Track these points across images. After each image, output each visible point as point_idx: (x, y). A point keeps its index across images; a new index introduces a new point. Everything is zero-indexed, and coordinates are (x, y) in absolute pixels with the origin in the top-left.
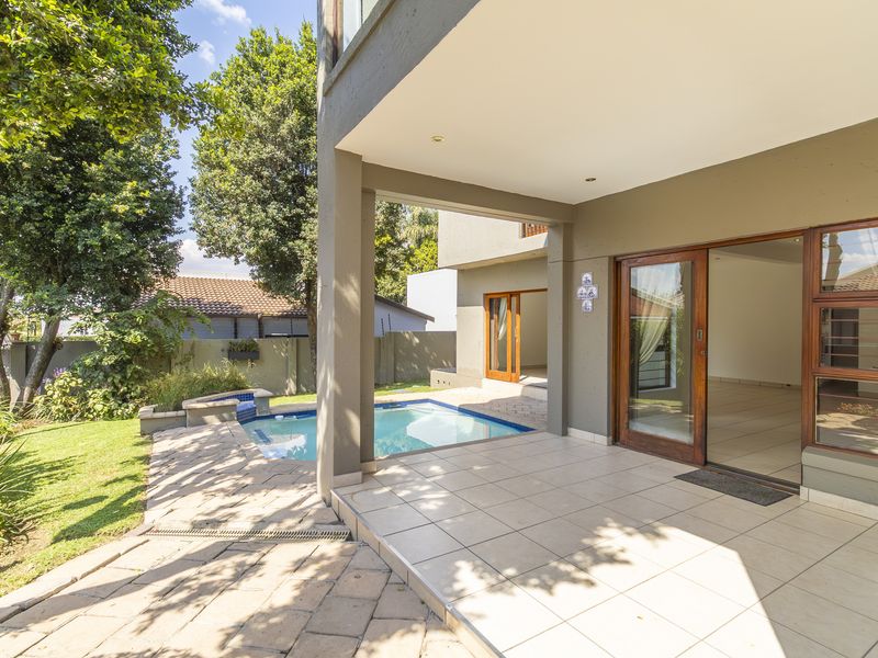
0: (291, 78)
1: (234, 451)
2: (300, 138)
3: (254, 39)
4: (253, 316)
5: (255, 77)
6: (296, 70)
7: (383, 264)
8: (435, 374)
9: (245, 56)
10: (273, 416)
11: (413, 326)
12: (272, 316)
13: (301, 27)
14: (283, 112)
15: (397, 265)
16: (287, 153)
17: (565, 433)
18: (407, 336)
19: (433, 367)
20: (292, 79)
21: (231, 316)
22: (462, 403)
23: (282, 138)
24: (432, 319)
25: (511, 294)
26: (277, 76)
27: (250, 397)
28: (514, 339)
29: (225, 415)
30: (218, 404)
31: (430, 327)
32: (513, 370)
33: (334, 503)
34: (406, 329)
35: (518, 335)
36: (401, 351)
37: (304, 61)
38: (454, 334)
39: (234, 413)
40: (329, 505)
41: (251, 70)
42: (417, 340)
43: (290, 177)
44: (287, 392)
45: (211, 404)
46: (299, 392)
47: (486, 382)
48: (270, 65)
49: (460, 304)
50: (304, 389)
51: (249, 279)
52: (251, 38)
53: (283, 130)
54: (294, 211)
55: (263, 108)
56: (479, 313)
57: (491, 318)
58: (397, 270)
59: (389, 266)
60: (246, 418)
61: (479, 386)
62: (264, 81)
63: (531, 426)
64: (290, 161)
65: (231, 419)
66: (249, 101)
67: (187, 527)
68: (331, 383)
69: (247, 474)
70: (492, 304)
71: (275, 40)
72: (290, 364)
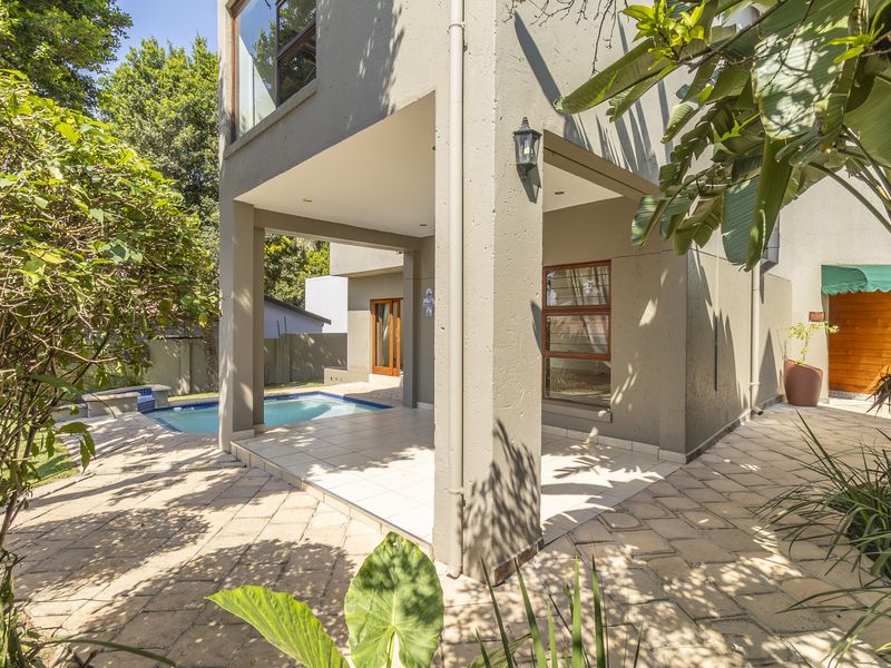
0: (185, 93)
1: (141, 431)
2: (195, 150)
3: (146, 50)
5: (147, 89)
6: (190, 86)
7: (279, 271)
8: (328, 372)
9: (137, 67)
10: (171, 408)
11: (309, 328)
13: (194, 41)
14: (178, 124)
15: (291, 272)
16: (181, 163)
17: (415, 406)
18: (303, 337)
19: (327, 366)
20: (186, 95)
22: (348, 393)
23: (176, 150)
24: (329, 322)
25: (393, 301)
26: (171, 90)
27: (148, 391)
28: (395, 339)
29: (126, 406)
30: (119, 396)
31: (326, 329)
32: (395, 366)
33: (233, 450)
34: (303, 331)
35: (398, 335)
36: (296, 351)
37: (198, 76)
38: (344, 336)
39: (135, 404)
40: (230, 453)
41: (142, 81)
42: (313, 341)
43: (184, 186)
44: (180, 392)
45: (112, 396)
46: (192, 391)
47: (372, 376)
48: (163, 76)
49: (351, 308)
50: (197, 389)
52: (143, 48)
53: (177, 142)
55: (157, 119)
56: (366, 316)
57: (377, 321)
58: (292, 276)
59: (284, 273)
60: (147, 409)
61: (366, 380)
62: (156, 91)
63: (388, 404)
64: (184, 171)
65: (131, 410)
66: (141, 110)
67: (119, 471)
68: (230, 366)
69: (158, 443)
70: (378, 308)
71: (167, 52)
72: (183, 364)
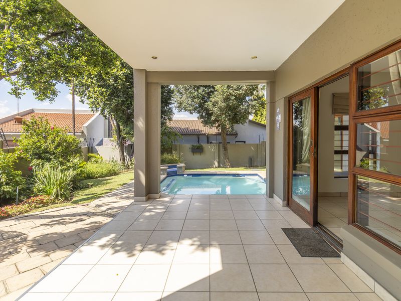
4: (205, 134)
12: (212, 135)
17: (272, 197)
21: (196, 135)
29: (162, 172)
39: (165, 172)
44: (214, 166)
46: (219, 167)
50: (222, 165)
51: (197, 119)
54: (209, 90)
60: (172, 174)
72: (216, 154)
